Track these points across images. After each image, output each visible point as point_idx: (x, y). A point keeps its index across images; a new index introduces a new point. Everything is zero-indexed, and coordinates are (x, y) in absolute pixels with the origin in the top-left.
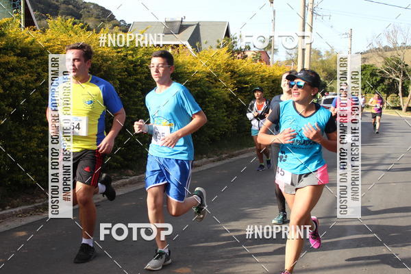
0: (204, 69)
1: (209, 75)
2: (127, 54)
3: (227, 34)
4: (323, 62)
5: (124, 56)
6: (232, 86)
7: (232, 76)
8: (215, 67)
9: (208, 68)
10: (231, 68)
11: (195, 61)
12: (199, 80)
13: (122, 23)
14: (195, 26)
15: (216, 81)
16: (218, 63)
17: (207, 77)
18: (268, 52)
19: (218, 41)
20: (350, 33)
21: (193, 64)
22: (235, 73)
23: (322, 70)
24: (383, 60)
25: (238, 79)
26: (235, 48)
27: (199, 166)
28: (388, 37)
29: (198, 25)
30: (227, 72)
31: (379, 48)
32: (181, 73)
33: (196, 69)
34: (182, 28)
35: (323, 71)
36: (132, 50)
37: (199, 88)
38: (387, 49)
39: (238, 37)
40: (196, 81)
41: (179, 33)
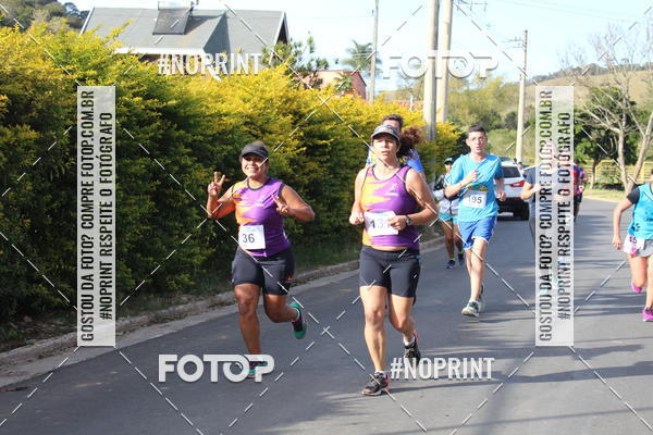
0: (240, 109)
1: (250, 121)
2: (85, 76)
3: (283, 36)
4: (469, 94)
5: (79, 79)
6: (297, 142)
7: (295, 123)
8: (261, 105)
9: (248, 105)
10: (294, 106)
11: (222, 92)
12: (231, 132)
13: (69, 9)
14: (218, 20)
15: (263, 132)
16: (268, 96)
17: (246, 124)
18: (363, 73)
19: (264, 51)
20: (523, 38)
21: (218, 98)
22: (302, 116)
23: (467, 111)
24: (588, 92)
25: (307, 129)
26: (299, 64)
27: (229, 304)
28: (598, 47)
29: (224, 17)
30: (285, 115)
31: (579, 69)
32: (195, 116)
33: (223, 107)
34: (193, 22)
35: (470, 113)
36: (96, 67)
37: (230, 148)
38: (593, 70)
39: (305, 43)
40: (224, 133)
41: (185, 33)
